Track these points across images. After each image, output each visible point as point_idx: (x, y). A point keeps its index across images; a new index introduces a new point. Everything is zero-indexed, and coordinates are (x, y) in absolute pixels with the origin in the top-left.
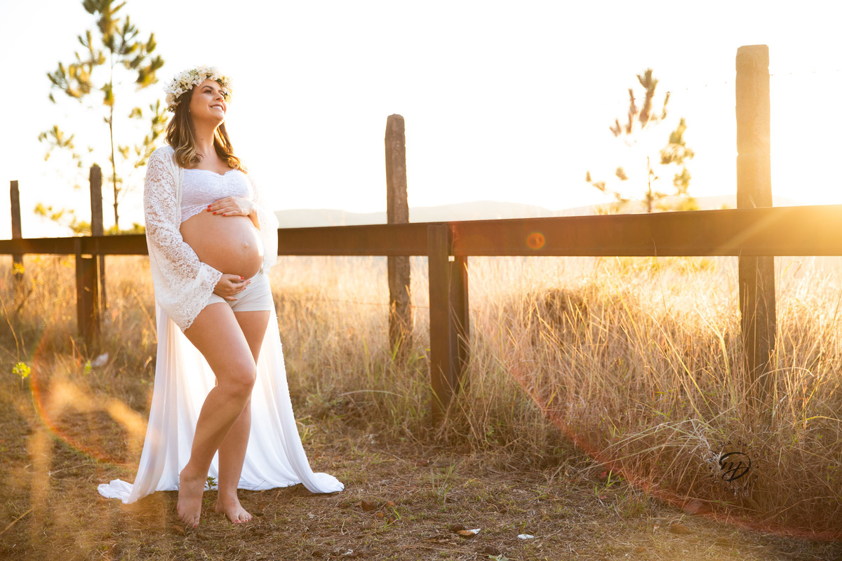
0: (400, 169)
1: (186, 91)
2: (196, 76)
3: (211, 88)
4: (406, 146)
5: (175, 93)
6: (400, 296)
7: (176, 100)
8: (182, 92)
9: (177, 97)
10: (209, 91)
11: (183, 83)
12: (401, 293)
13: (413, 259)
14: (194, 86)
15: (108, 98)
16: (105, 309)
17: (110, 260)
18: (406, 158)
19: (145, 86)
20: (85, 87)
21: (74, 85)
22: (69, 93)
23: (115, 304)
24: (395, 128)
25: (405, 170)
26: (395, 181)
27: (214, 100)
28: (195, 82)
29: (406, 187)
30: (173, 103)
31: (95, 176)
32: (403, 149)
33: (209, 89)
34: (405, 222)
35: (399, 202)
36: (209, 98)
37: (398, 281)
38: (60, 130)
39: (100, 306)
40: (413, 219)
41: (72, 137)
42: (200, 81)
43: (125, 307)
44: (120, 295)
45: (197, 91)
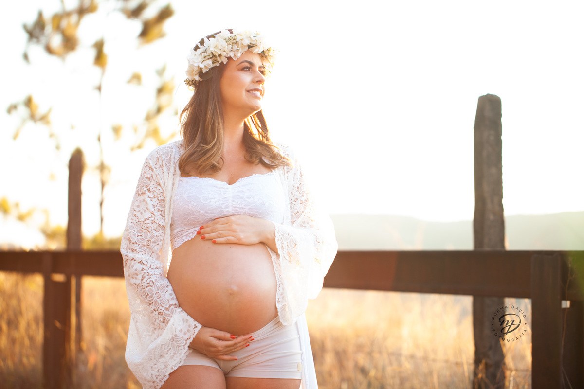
0: (494, 170)
1: (218, 65)
2: (235, 47)
3: (251, 63)
4: (503, 138)
5: (202, 66)
6: (490, 353)
7: (201, 74)
8: (212, 66)
9: (204, 72)
10: (248, 68)
11: (215, 54)
12: (490, 348)
13: (509, 302)
14: (229, 58)
15: (100, 58)
16: (80, 349)
17: (90, 283)
18: (503, 155)
19: (148, 42)
20: (70, 43)
21: (56, 41)
22: (49, 50)
23: (93, 344)
24: (488, 113)
25: (500, 173)
26: (486, 187)
27: (253, 82)
28: (231, 54)
29: (501, 197)
30: (197, 78)
31: (76, 166)
32: (498, 143)
33: (248, 65)
34: (499, 249)
35: (491, 217)
36: (246, 78)
37: (487, 331)
38: (35, 100)
39: (73, 346)
40: (511, 244)
41: (50, 111)
42: (239, 55)
43: (106, 348)
44: (101, 330)
45: (233, 66)
